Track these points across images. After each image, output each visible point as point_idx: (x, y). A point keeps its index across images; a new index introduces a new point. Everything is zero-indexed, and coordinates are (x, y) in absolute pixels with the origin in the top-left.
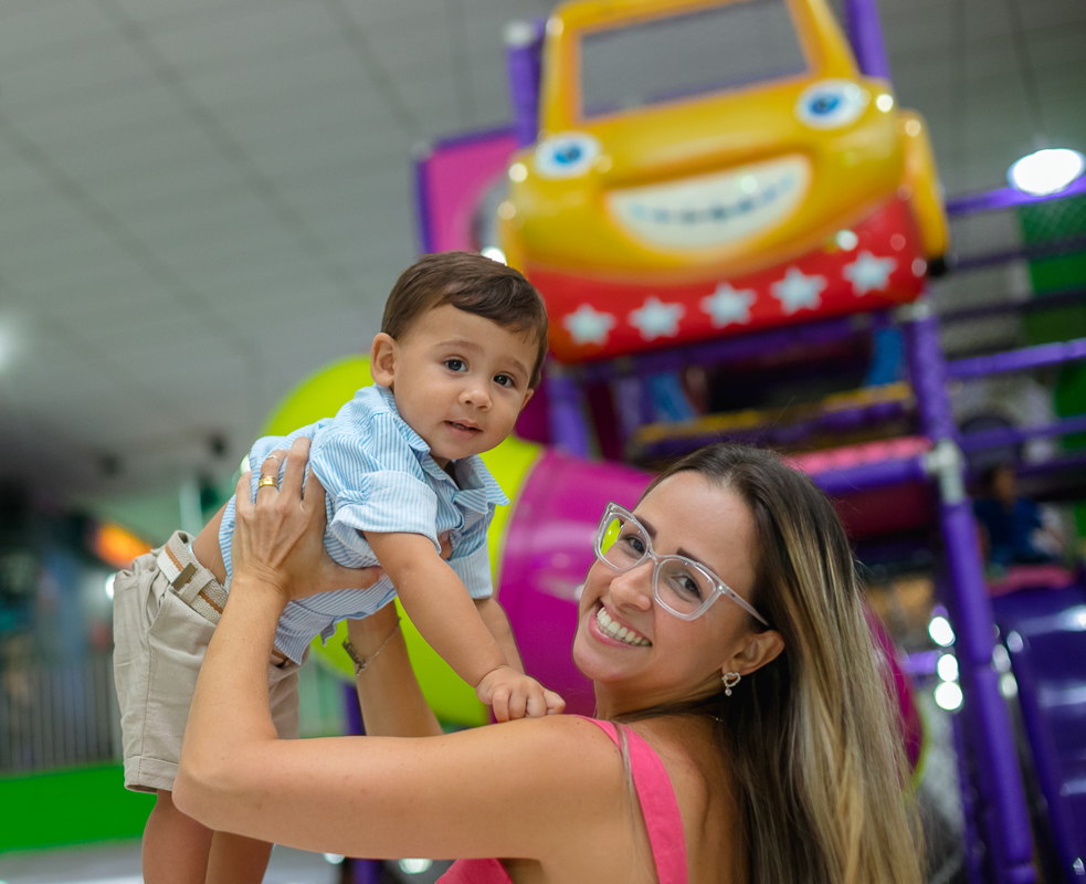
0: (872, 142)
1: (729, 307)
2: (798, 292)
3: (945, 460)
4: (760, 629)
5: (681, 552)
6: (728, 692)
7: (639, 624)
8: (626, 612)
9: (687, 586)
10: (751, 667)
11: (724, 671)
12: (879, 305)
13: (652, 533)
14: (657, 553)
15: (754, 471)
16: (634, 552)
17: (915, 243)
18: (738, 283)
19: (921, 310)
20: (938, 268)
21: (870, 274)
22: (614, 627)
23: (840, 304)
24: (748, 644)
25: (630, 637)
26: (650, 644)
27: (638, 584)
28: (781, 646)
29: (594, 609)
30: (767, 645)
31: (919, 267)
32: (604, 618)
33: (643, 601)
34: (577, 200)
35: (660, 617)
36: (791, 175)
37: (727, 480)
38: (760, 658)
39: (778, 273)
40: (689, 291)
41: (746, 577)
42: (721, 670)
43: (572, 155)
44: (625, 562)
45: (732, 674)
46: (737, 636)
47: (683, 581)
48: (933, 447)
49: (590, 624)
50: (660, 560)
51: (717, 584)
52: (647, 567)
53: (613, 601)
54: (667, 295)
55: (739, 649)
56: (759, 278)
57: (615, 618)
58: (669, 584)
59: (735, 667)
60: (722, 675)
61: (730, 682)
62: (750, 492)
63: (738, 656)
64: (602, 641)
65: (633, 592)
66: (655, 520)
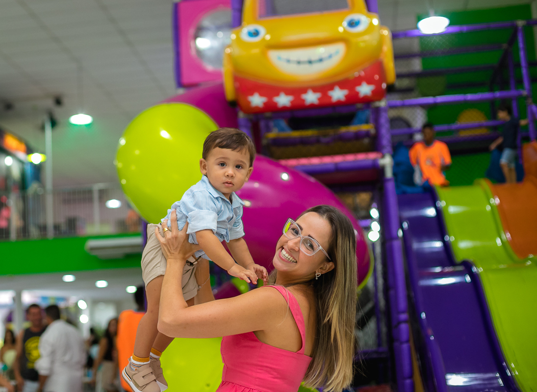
0: (370, 40)
1: (311, 98)
2: (338, 95)
3: (387, 161)
4: (328, 261)
5: (309, 236)
6: (317, 278)
7: (294, 255)
8: (292, 251)
9: (310, 246)
10: (324, 272)
11: (317, 272)
12: (367, 101)
13: (301, 229)
14: (303, 235)
15: (332, 214)
16: (295, 234)
17: (383, 78)
18: (315, 90)
19: (383, 104)
20: (391, 89)
21: (365, 90)
22: (287, 255)
23: (353, 99)
24: (324, 265)
25: (291, 259)
26: (296, 262)
27: (296, 243)
28: (333, 267)
29: (281, 249)
30: (329, 266)
31: (384, 86)
32: (284, 252)
33: (297, 249)
34: (256, 51)
35: (301, 254)
36: (339, 50)
37: (325, 217)
38: (327, 269)
39: (331, 87)
40: (297, 91)
41: (327, 245)
42: (315, 272)
43: (256, 34)
44: (292, 237)
45: (318, 274)
46: (322, 262)
47: (309, 244)
48: (383, 157)
49: (279, 254)
50: (303, 237)
51: (319, 246)
52: (299, 239)
53: (288, 247)
54: (288, 92)
55: (322, 266)
56: (324, 88)
57: (287, 252)
58: (305, 245)
59: (320, 271)
60: (316, 273)
61: (317, 275)
62: (331, 220)
63: (321, 268)
64: (282, 259)
65: (294, 246)
66: (302, 225)
